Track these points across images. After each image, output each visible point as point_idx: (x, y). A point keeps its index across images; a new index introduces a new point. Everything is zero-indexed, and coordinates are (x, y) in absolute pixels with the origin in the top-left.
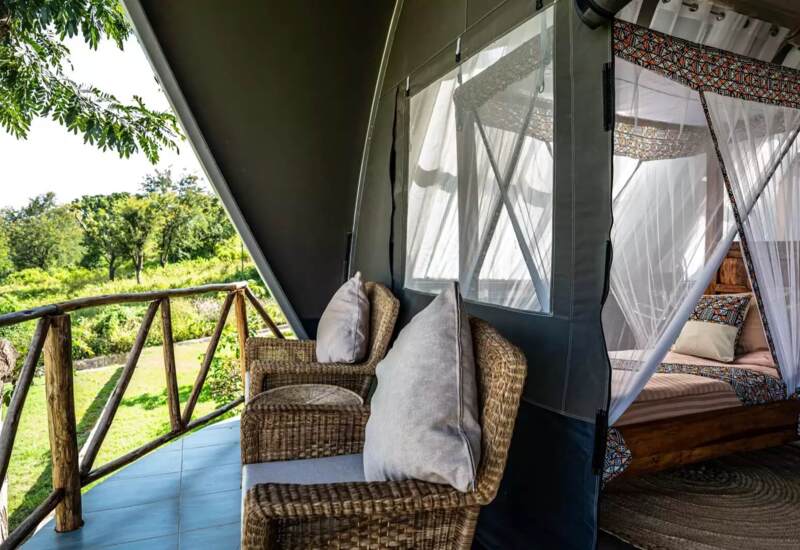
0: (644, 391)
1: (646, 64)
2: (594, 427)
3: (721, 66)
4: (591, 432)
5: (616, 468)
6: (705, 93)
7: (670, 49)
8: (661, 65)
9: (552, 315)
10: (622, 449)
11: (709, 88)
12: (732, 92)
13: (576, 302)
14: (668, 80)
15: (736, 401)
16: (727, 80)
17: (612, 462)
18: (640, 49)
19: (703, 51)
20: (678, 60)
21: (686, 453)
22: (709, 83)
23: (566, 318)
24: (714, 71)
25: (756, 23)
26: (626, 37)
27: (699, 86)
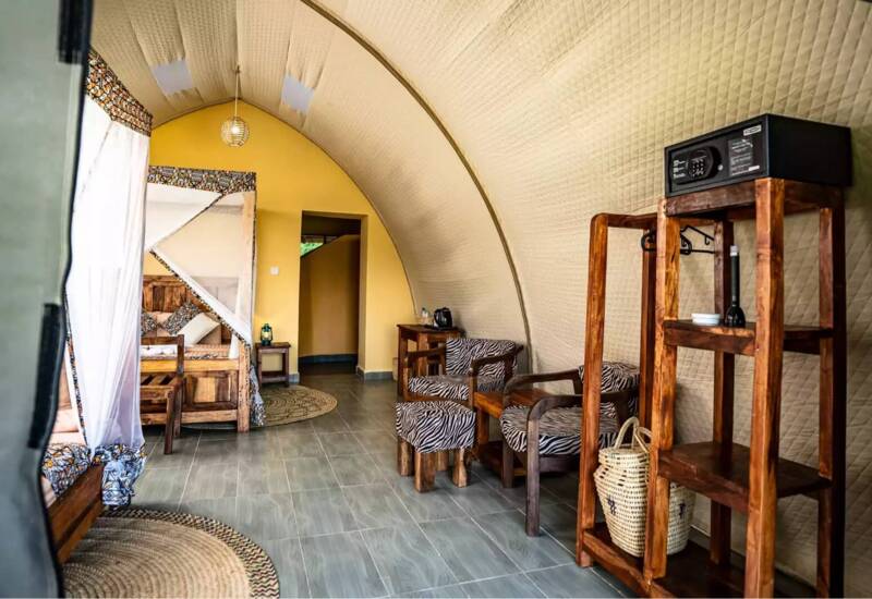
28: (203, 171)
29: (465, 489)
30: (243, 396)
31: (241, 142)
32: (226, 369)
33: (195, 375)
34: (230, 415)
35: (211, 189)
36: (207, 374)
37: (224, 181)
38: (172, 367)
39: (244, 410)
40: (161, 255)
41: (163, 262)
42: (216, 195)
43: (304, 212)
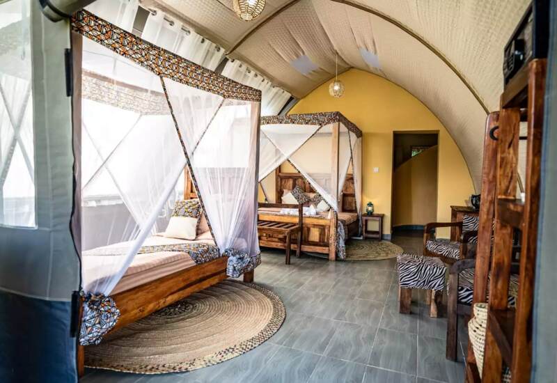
0: (130, 268)
1: (122, 53)
2: (71, 304)
3: (174, 64)
4: (69, 308)
5: (111, 323)
6: (164, 78)
7: (140, 46)
8: (133, 56)
9: (36, 227)
10: (113, 310)
11: (166, 75)
12: (181, 80)
13: (55, 217)
14: (139, 66)
15: (192, 263)
16: (178, 72)
17: (108, 320)
18: (117, 42)
19: (162, 52)
20: (146, 55)
21: (162, 301)
22: (166, 73)
23: (47, 229)
24: (169, 65)
25: (207, 42)
26: (107, 32)
27: (159, 74)
28: (311, 114)
29: (436, 319)
30: (332, 241)
31: (340, 94)
32: (323, 224)
33: (309, 226)
34: (324, 250)
35: (315, 124)
36: (315, 226)
37: (321, 119)
38: (297, 220)
39: (333, 249)
40: (292, 162)
41: (293, 165)
42: (318, 127)
43: (394, 132)
